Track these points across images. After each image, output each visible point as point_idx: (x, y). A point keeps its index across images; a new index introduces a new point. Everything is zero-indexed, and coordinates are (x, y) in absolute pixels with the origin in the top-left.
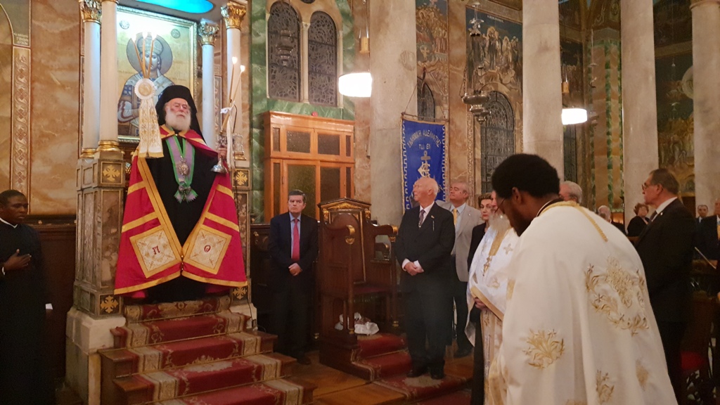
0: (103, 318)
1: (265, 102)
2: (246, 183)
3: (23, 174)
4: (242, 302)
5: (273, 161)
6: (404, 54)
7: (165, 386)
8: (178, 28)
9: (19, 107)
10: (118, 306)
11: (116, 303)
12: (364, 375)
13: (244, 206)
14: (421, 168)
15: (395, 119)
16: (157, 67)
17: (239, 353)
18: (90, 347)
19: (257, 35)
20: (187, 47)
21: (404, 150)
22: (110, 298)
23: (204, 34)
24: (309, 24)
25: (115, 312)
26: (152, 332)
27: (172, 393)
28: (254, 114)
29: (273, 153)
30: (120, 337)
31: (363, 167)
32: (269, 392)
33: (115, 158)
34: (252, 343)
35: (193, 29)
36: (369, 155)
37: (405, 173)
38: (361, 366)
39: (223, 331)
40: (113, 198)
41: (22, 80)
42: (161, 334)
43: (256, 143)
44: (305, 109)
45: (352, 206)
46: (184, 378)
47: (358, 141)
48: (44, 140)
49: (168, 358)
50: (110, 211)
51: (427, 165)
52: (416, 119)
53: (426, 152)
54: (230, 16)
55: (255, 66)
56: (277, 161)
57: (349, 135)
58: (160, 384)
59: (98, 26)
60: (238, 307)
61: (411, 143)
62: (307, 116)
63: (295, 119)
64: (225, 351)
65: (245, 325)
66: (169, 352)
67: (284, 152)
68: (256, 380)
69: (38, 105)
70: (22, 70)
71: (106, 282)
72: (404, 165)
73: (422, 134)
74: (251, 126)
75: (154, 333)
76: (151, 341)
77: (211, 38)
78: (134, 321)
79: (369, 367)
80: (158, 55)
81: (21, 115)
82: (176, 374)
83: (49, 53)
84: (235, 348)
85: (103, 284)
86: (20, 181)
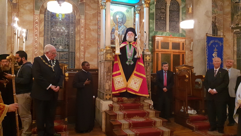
0: (106, 101)
1: (154, 32)
2: (149, 60)
3: (83, 57)
4: (148, 99)
5: (156, 52)
6: (207, 12)
7: (125, 124)
8: (128, 9)
9: (82, 37)
10: (110, 98)
11: (110, 97)
12: (191, 128)
13: (149, 67)
14: (214, 54)
15: (203, 36)
16: (122, 22)
17: (148, 116)
18: (103, 110)
19: (152, 10)
20: (131, 15)
21: (207, 47)
22: (108, 95)
23: (136, 10)
24: (169, 5)
25: (110, 99)
26: (121, 106)
27: (127, 127)
28: (150, 37)
29: (156, 50)
30: (111, 107)
31: (189, 54)
32: (158, 130)
33: (110, 51)
34: (152, 113)
35: (133, 9)
36: (191, 49)
37: (207, 56)
38: (191, 125)
39: (142, 108)
40: (109, 64)
41: (83, 29)
42: (123, 107)
43: (150, 47)
44: (168, 34)
45: (187, 68)
46: (131, 123)
47: (187, 44)
48: (88, 47)
49: (125, 115)
50: (109, 68)
51: (216, 53)
52: (211, 36)
53: (216, 48)
54: (145, 3)
55: (151, 20)
56: (158, 52)
57: (184, 42)
58: (124, 123)
59: (105, 10)
60: (147, 101)
61: (210, 45)
62: (168, 36)
63: (164, 38)
64: (143, 115)
65: (149, 107)
66: (126, 114)
67: (160, 49)
68: (154, 126)
69: (87, 36)
70: (82, 26)
71: (108, 90)
72: (207, 53)
73: (214, 41)
74: (149, 41)
75: (121, 107)
76: (120, 109)
77: (139, 11)
78: (115, 103)
79: (194, 126)
80: (122, 18)
81: (82, 39)
82: (128, 121)
83: (89, 21)
84: (147, 114)
85: (107, 90)
86: (82, 59)
